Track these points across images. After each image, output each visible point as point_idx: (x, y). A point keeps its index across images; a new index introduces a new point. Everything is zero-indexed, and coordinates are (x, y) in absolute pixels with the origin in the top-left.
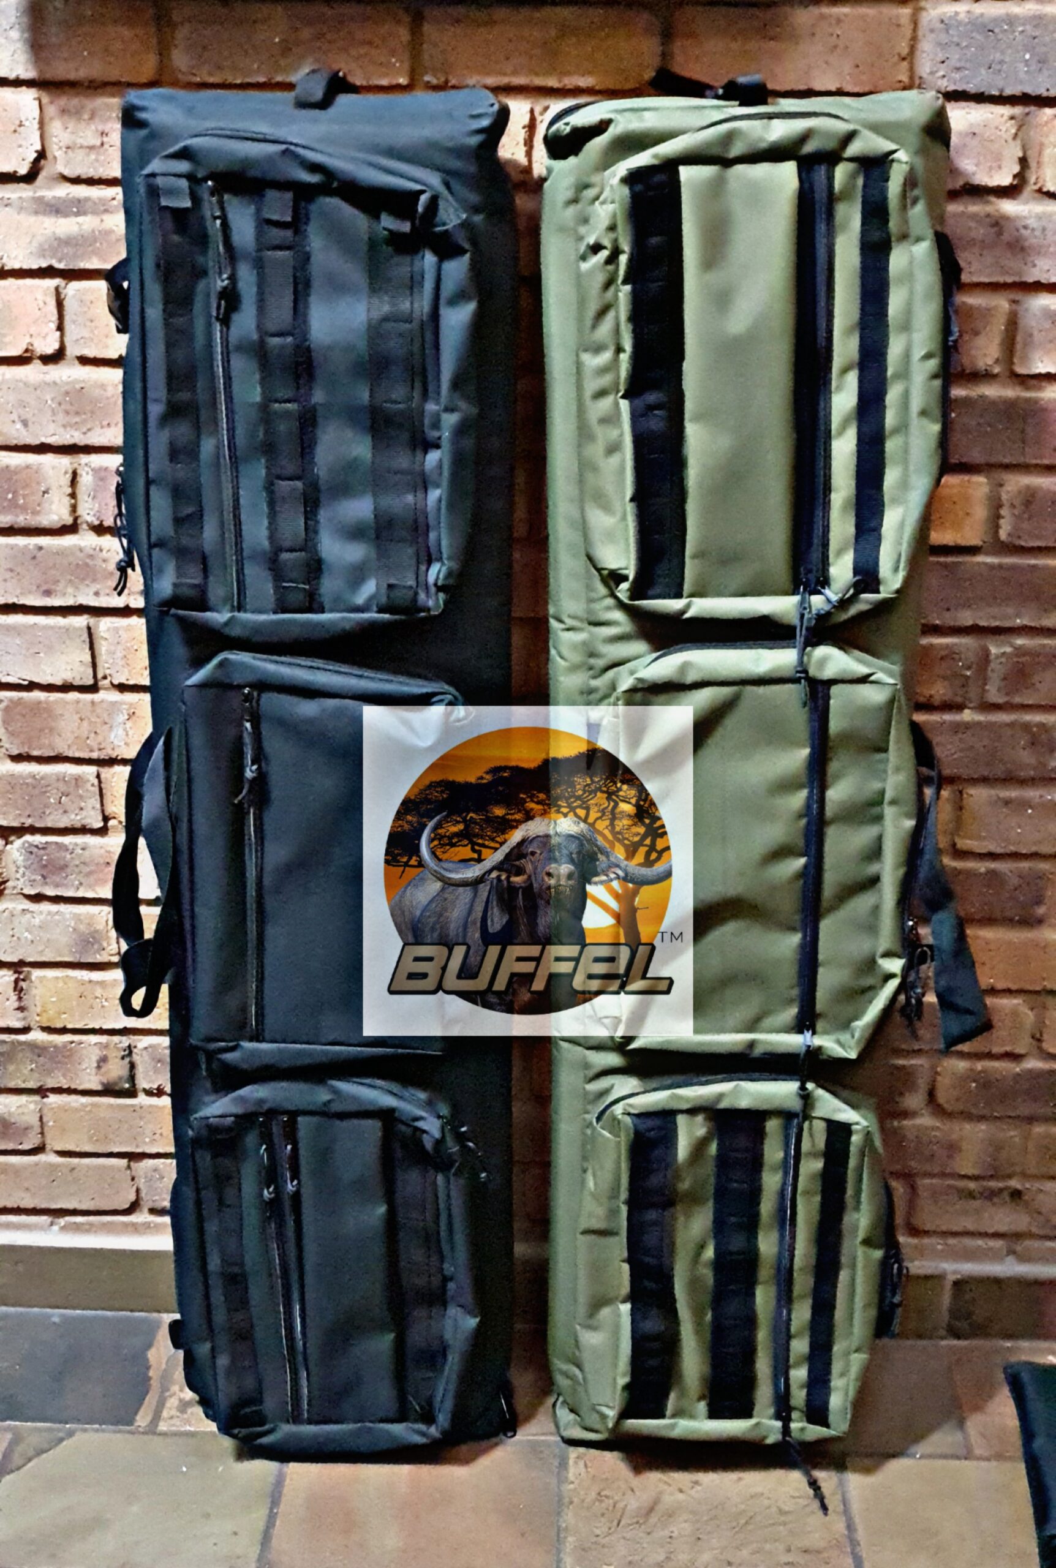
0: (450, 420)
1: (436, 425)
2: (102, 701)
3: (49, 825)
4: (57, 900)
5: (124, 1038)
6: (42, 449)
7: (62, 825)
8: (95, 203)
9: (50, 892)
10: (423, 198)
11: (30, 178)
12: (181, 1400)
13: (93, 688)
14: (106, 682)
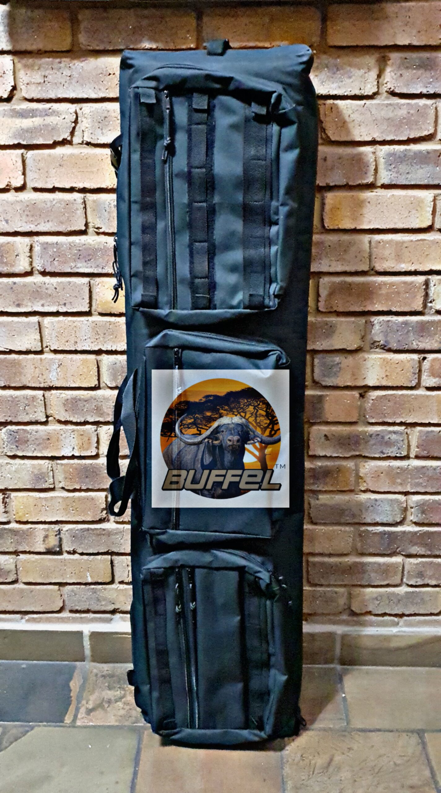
0: (283, 210)
1: (277, 213)
2: (46, 358)
3: (20, 420)
4: (23, 457)
5: (56, 526)
6: (16, 234)
7: (26, 421)
8: (41, 112)
9: (20, 454)
10: (274, 95)
11: (9, 100)
12: (87, 708)
13: (41, 352)
14: (48, 349)
